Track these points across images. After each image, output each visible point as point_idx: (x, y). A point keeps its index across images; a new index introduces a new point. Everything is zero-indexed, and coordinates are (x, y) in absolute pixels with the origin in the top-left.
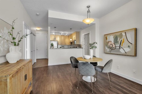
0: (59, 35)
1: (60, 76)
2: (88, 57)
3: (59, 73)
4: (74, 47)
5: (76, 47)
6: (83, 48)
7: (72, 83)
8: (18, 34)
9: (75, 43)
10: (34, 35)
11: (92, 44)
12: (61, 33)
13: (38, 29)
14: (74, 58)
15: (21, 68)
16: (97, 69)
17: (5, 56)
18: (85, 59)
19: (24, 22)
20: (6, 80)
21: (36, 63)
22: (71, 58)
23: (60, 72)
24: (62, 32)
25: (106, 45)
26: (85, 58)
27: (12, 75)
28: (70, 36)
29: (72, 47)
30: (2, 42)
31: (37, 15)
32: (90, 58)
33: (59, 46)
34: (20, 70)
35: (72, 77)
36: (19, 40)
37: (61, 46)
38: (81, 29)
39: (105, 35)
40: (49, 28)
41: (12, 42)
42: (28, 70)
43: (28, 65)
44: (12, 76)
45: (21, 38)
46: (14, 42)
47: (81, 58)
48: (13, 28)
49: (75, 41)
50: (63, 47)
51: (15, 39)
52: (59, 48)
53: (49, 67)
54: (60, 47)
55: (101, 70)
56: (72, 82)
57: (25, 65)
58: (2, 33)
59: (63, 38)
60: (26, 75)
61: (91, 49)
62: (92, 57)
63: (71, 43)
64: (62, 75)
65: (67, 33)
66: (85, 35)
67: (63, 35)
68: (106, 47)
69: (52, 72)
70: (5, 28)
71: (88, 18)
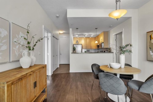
0: (84, 37)
1: (80, 86)
2: (116, 66)
3: (78, 83)
4: (102, 52)
5: (105, 52)
6: (113, 53)
7: (92, 99)
8: (33, 38)
9: (103, 47)
10: (57, 39)
11: (124, 48)
12: (85, 35)
13: (61, 32)
14: (97, 66)
15: (28, 75)
16: (131, 84)
17: (19, 61)
18: (111, 69)
19: (43, 26)
20: (4, 87)
21: (59, 68)
22: (93, 65)
23: (81, 82)
24: (87, 34)
25: (150, 48)
26: (111, 67)
27: (11, 82)
28: (97, 38)
29: (99, 51)
30: (17, 47)
31: (57, 17)
32: (119, 67)
33: (84, 50)
34: (25, 76)
35: (94, 91)
36: (34, 44)
37: (86, 50)
38: (110, 27)
39: (147, 32)
40: (71, 30)
41: (27, 47)
42: (39, 77)
43: (39, 71)
44: (12, 84)
45: (36, 42)
46: (29, 47)
47: (106, 66)
48: (28, 32)
49: (103, 44)
50: (88, 51)
51: (30, 43)
52: (83, 53)
53: (70, 74)
54: (85, 52)
55: (137, 88)
56: (92, 97)
57: (35, 71)
58: (17, 38)
59: (88, 40)
60: (36, 82)
61: (122, 55)
62: (123, 66)
63: (98, 46)
64: (81, 86)
65: (93, 34)
66: (116, 35)
67: (88, 38)
68: (151, 52)
69: (71, 80)
70: (21, 33)
71: (116, 10)
